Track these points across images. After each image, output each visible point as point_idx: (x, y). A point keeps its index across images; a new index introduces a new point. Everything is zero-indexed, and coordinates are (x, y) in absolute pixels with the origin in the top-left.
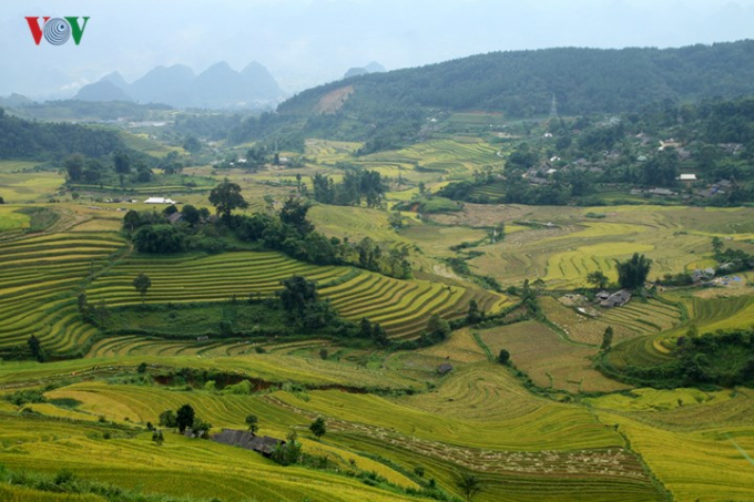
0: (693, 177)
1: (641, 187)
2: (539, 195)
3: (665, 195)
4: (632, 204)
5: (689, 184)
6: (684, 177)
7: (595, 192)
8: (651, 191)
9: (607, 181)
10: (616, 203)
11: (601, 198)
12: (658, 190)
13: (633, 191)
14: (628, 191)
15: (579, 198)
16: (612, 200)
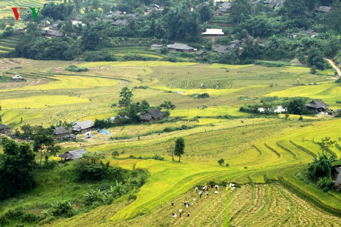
0: (219, 32)
1: (164, 42)
2: (47, 49)
3: (182, 50)
4: (144, 60)
5: (213, 39)
6: (209, 31)
7: (110, 46)
8: (169, 46)
9: (129, 35)
10: (127, 59)
11: (111, 53)
12: (177, 46)
13: (154, 47)
14: (149, 45)
15: (87, 52)
16: (123, 55)
